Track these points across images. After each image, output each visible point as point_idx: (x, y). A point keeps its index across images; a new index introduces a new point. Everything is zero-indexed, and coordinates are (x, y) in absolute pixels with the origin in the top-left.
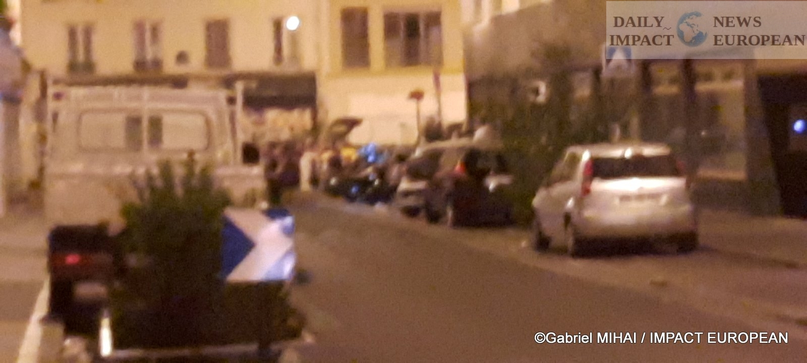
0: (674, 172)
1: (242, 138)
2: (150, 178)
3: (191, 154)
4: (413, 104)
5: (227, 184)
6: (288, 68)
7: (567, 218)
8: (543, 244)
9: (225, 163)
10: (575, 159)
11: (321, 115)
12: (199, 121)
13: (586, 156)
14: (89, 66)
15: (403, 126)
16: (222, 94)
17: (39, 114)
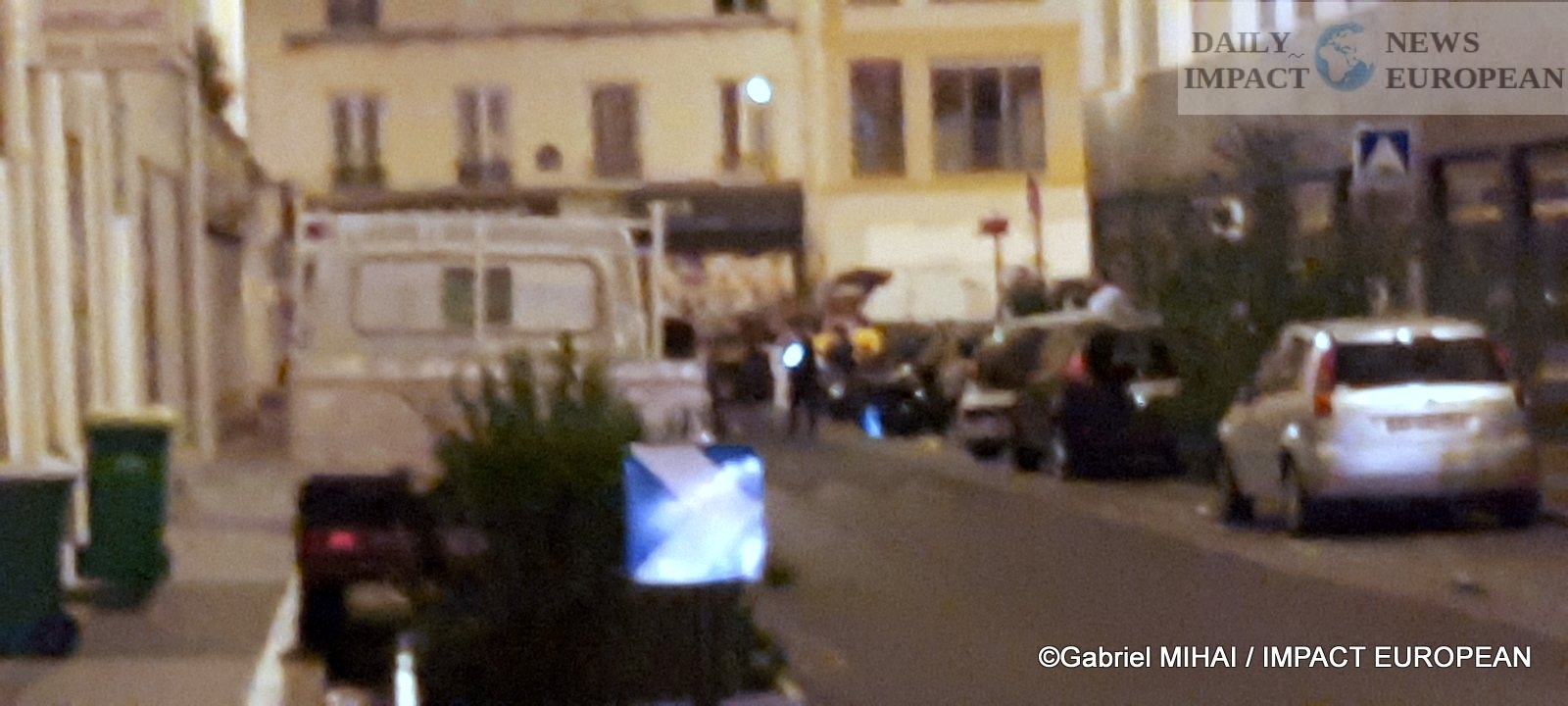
0: (1494, 373)
1: (662, 309)
2: (488, 384)
3: (566, 338)
4: (988, 242)
5: (634, 396)
6: (748, 176)
7: (1287, 459)
8: (1240, 511)
9: (631, 356)
10: (1302, 346)
11: (812, 264)
12: (582, 278)
13: (1321, 341)
14: (375, 173)
15: (970, 285)
16: (624, 227)
17: (280, 264)
